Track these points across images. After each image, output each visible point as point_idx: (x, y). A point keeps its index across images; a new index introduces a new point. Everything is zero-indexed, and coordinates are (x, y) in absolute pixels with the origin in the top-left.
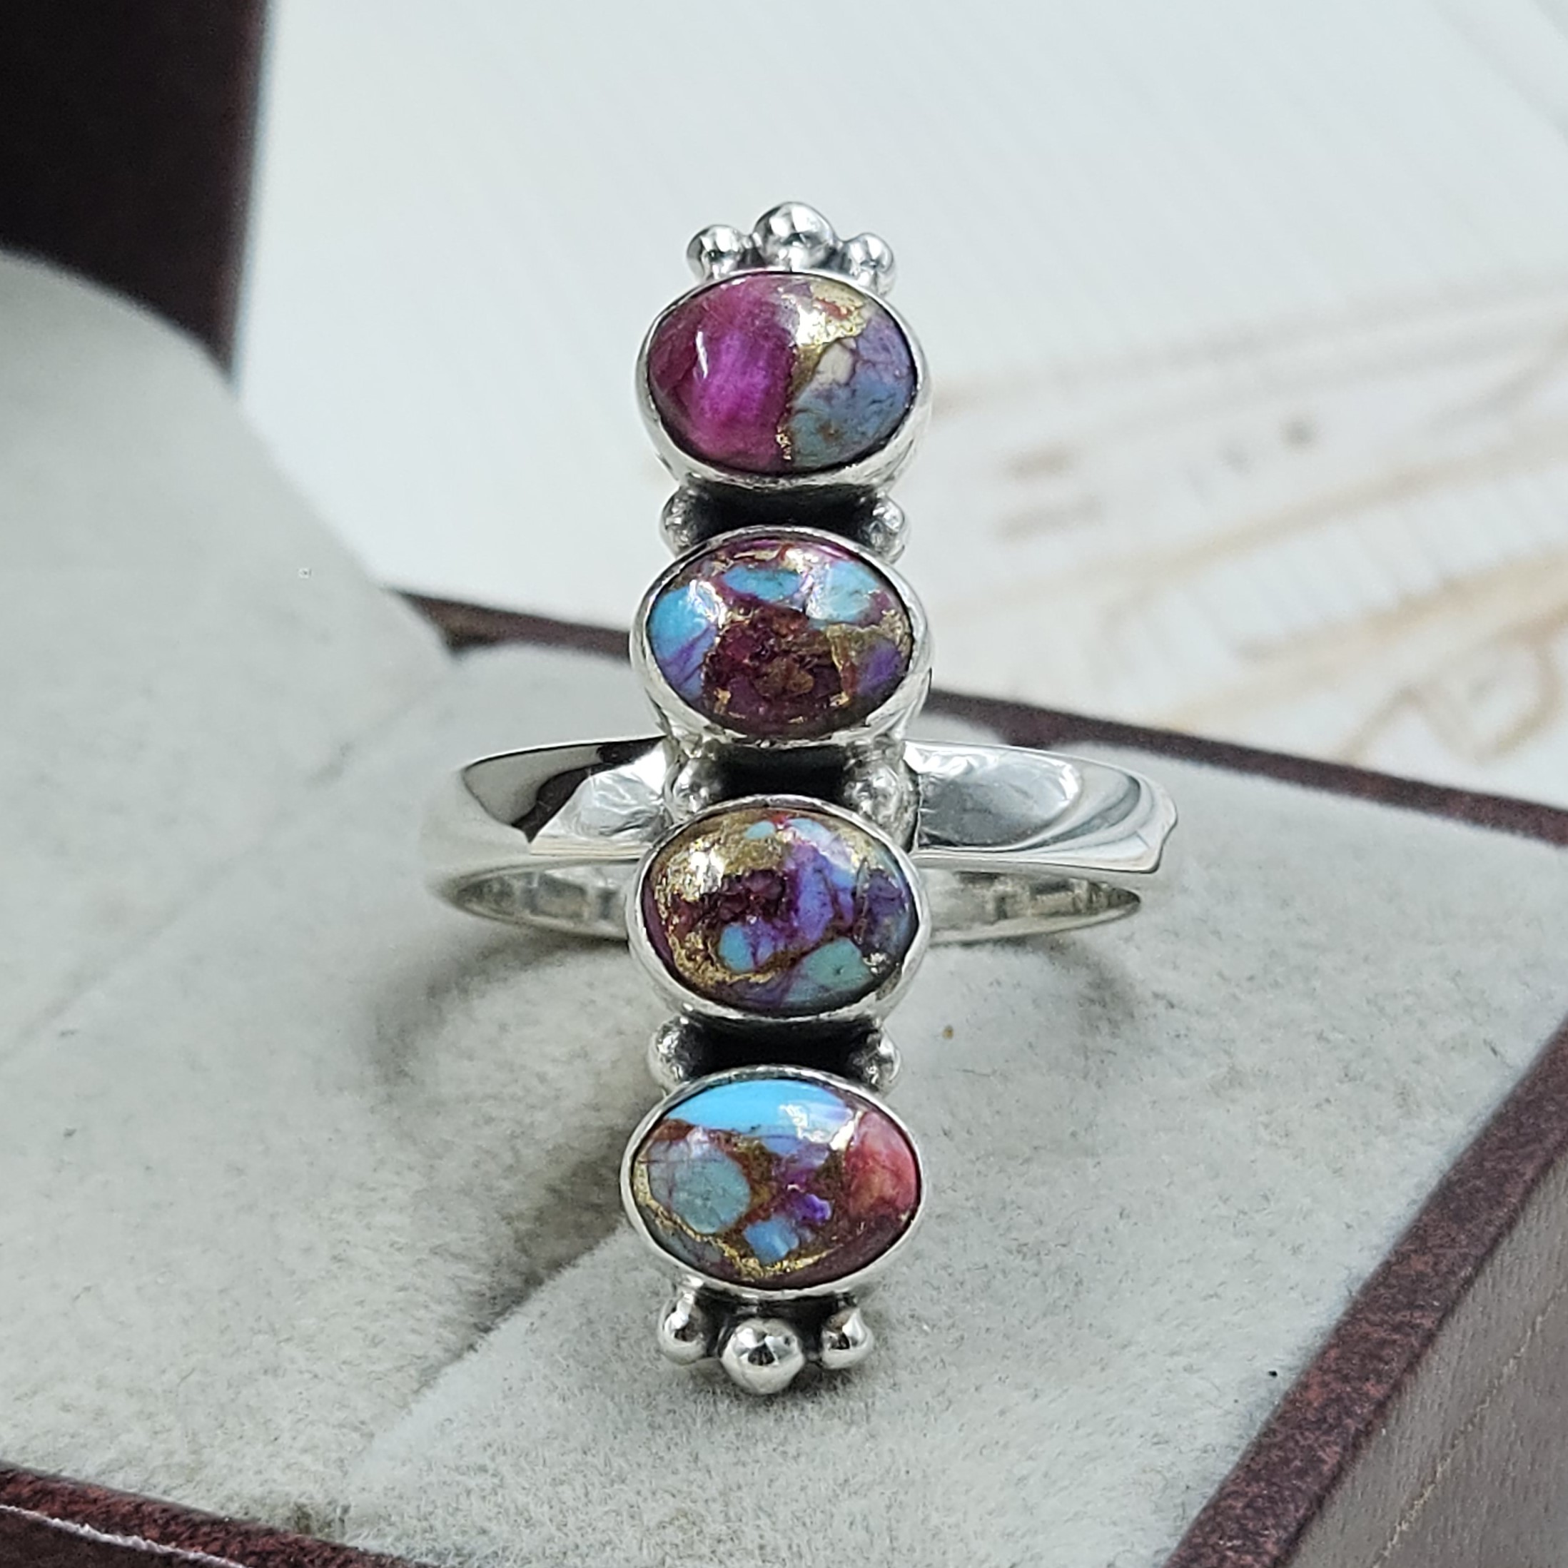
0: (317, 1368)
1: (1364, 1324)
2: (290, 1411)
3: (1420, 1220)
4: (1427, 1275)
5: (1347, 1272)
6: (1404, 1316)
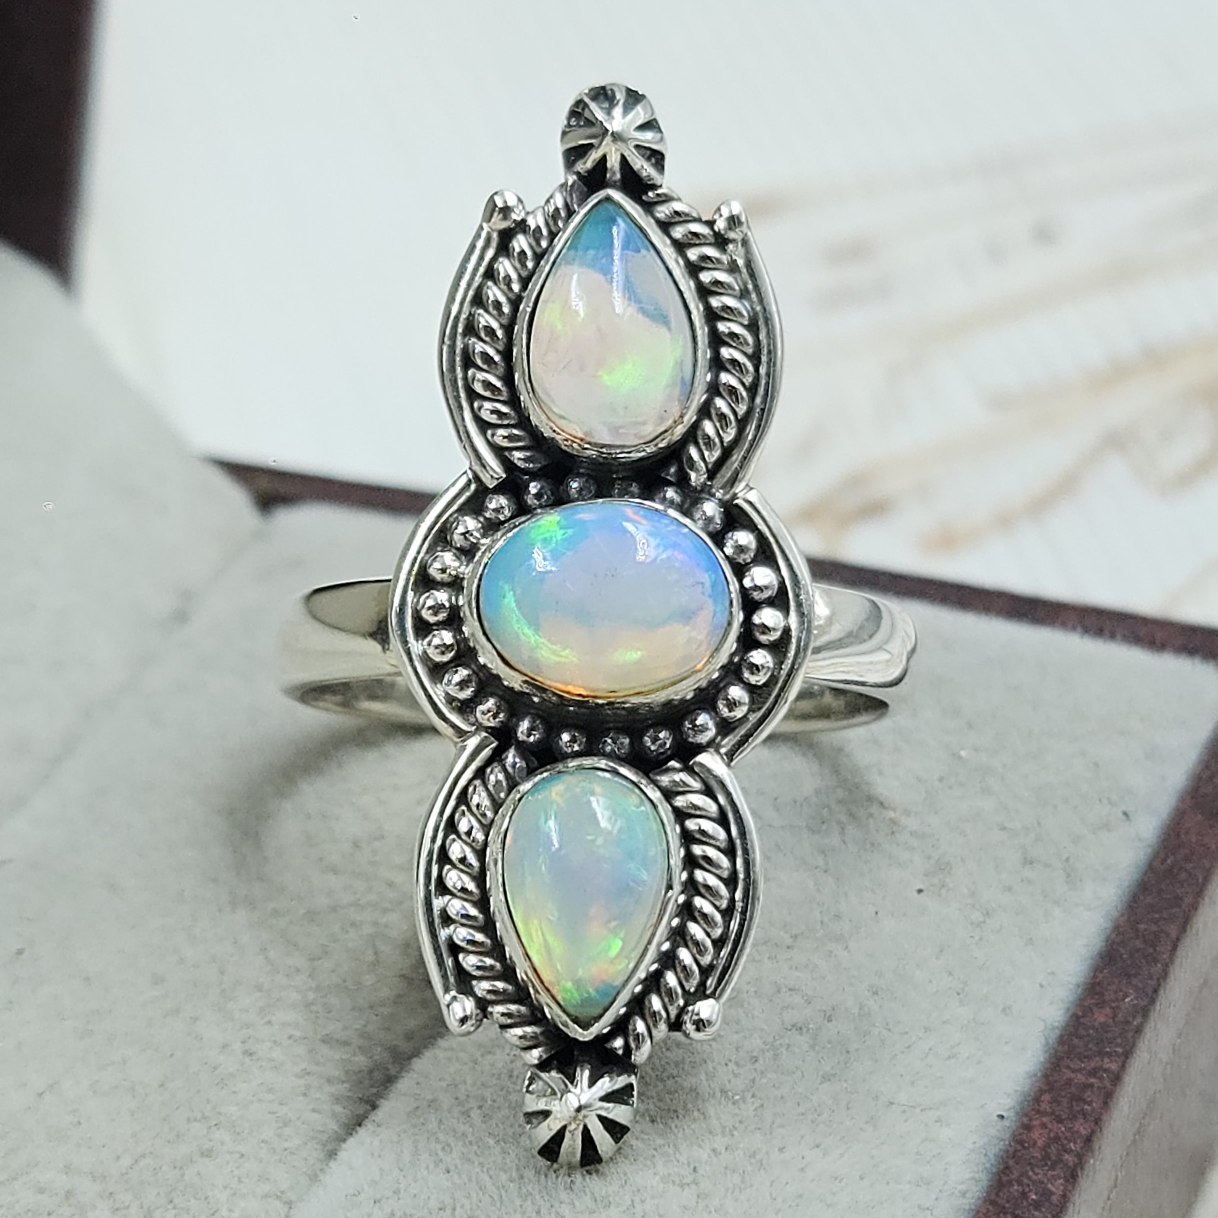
0: (241, 1148)
1: (1065, 1070)
2: (225, 1187)
3: (1095, 977)
4: (1108, 1026)
5: (1043, 1023)
6: (1097, 1062)
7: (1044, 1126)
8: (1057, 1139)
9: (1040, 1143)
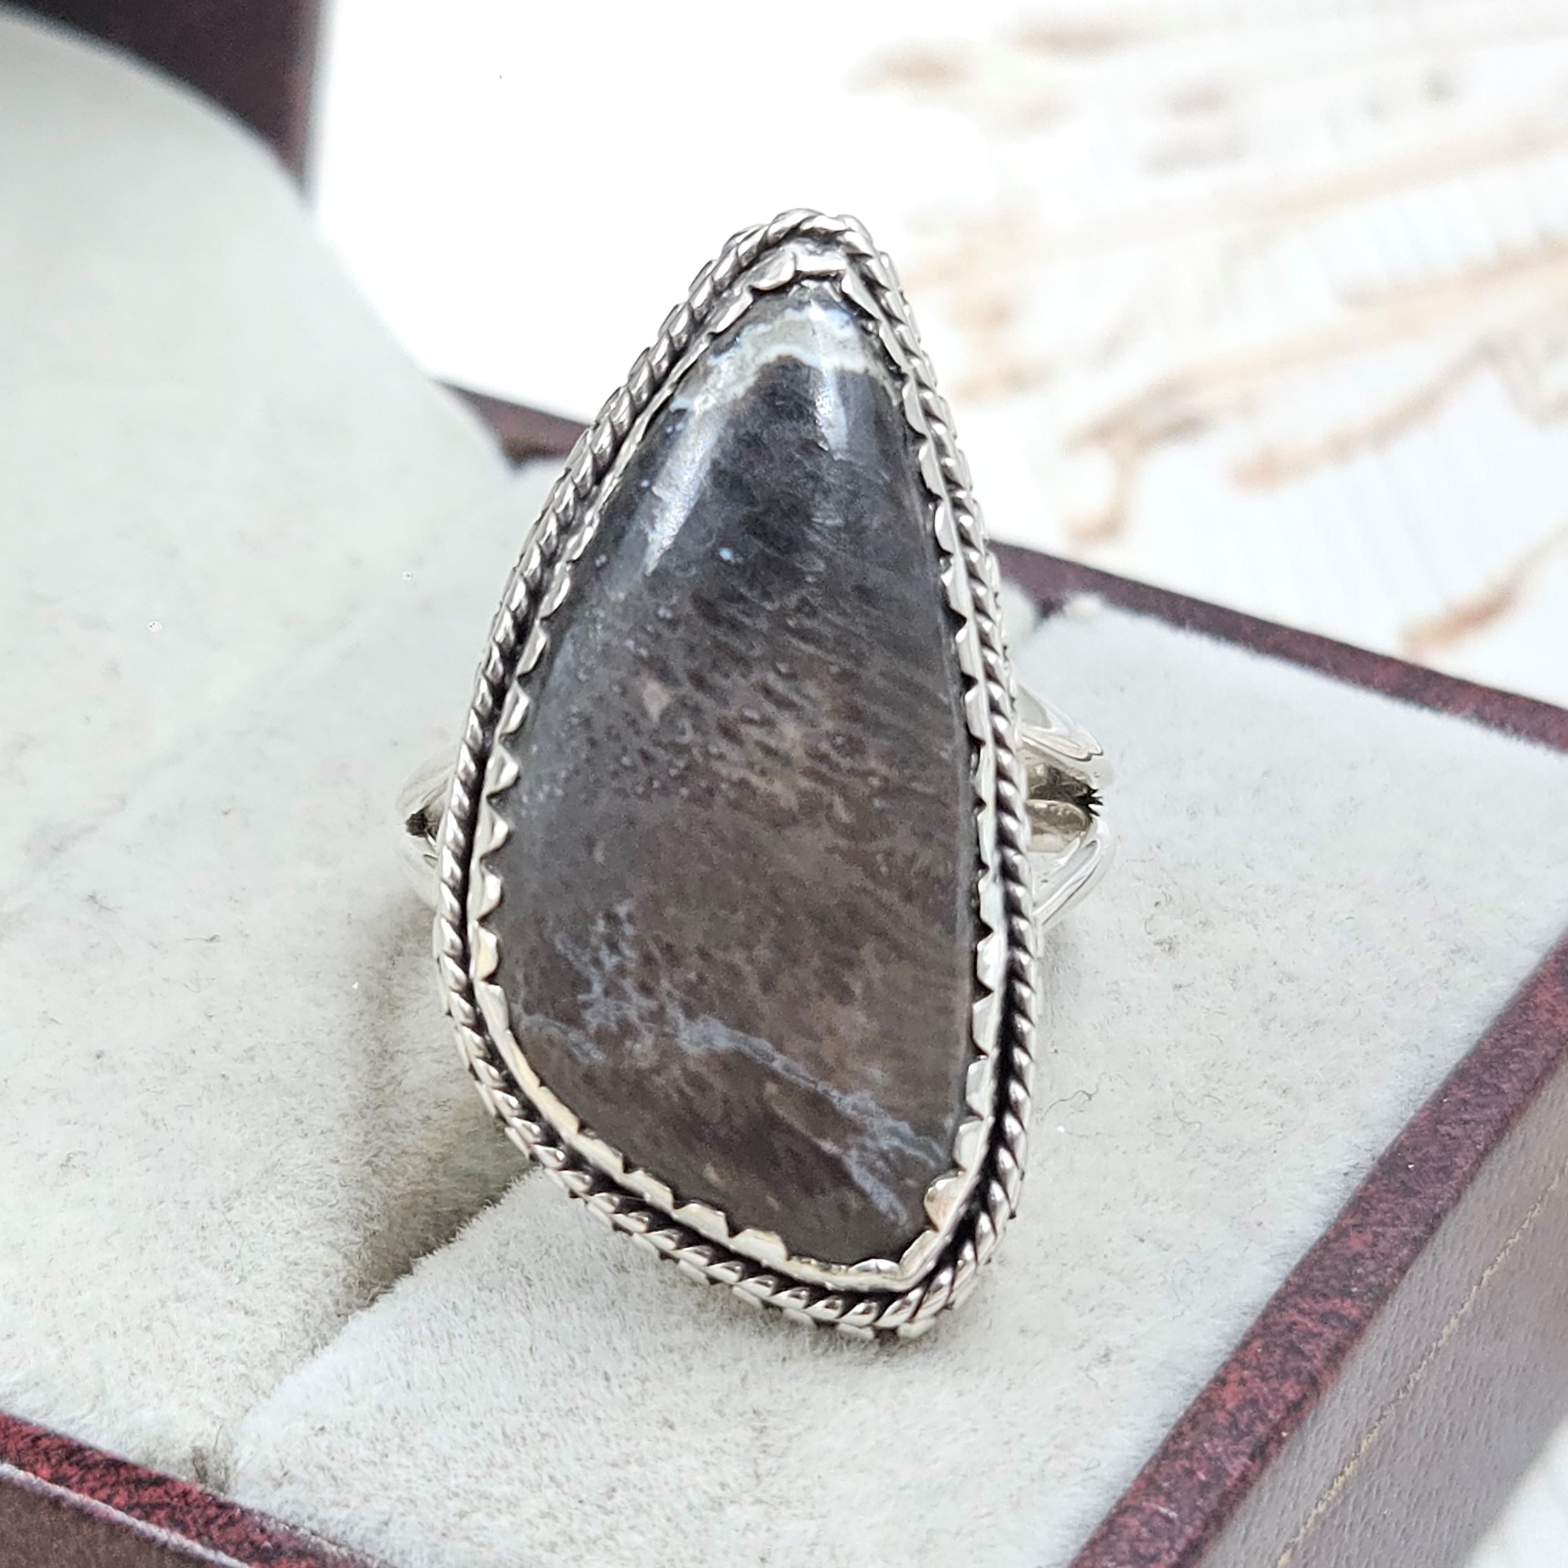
1: (1291, 1311)
4: (1363, 1257)
6: (1335, 1304)
7: (1243, 1382)
8: (1254, 1402)
9: (1230, 1406)
